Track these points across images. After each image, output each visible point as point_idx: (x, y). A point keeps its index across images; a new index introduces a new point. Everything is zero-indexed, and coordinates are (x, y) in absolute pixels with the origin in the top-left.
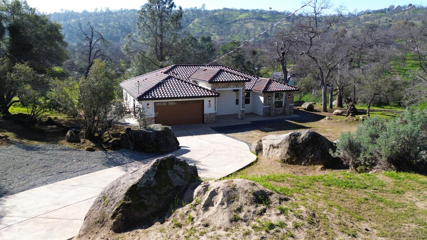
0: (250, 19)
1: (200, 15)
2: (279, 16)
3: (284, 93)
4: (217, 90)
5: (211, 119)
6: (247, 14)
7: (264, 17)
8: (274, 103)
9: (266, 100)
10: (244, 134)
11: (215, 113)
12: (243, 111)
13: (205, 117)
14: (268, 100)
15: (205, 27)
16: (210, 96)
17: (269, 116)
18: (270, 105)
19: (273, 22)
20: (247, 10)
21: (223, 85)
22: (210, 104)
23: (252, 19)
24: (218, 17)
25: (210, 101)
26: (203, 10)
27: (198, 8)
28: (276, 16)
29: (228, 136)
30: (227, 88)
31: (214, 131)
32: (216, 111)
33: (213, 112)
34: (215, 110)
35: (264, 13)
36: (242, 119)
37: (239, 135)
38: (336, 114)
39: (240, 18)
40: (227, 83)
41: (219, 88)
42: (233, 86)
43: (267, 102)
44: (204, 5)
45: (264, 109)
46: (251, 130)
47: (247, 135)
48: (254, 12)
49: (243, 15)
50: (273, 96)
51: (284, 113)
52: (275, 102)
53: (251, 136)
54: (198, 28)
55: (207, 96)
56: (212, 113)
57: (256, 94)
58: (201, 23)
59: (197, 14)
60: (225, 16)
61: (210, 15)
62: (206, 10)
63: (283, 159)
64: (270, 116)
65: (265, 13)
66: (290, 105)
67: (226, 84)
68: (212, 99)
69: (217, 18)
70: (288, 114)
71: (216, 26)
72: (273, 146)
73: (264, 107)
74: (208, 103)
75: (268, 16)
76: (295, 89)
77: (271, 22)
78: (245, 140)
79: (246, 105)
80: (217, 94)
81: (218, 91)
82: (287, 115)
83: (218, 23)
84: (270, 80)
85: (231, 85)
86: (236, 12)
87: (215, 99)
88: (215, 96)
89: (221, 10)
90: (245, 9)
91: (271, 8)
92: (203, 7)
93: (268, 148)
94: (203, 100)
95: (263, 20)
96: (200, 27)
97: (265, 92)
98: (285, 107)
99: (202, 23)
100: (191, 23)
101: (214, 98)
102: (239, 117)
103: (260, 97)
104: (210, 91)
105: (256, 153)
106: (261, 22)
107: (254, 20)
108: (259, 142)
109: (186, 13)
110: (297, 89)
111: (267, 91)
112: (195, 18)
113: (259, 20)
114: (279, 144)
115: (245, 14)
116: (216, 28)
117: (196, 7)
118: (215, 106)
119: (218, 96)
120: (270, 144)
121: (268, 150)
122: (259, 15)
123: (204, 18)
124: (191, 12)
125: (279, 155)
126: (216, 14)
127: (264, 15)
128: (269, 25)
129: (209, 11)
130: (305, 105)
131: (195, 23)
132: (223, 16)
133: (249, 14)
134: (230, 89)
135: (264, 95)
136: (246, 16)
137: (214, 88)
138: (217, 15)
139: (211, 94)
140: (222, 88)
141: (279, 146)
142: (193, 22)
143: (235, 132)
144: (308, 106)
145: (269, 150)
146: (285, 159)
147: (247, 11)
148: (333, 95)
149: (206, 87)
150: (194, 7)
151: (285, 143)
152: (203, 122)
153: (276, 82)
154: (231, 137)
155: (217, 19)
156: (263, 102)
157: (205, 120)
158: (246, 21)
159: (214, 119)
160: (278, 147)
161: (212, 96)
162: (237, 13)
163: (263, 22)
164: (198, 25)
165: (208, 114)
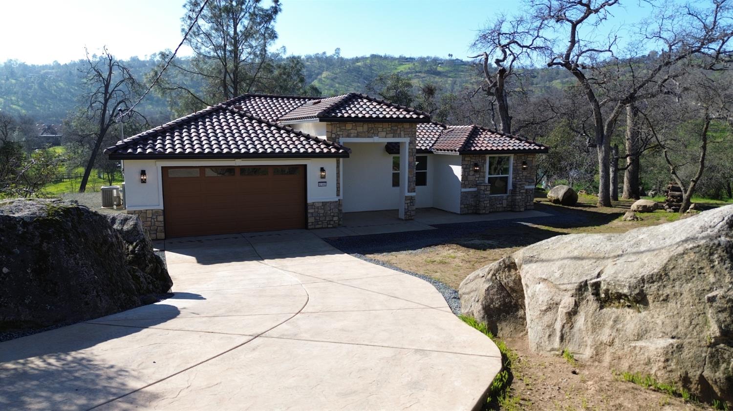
0: (417, 72)
1: (331, 65)
2: (464, 68)
3: (512, 157)
4: (342, 140)
5: (327, 219)
6: (411, 65)
7: (439, 69)
8: (487, 181)
9: (469, 175)
10: (415, 255)
11: (339, 204)
12: (411, 199)
13: (310, 211)
14: (472, 173)
15: (340, 86)
16: (322, 155)
17: (476, 213)
18: (476, 185)
19: (455, 77)
20: (410, 58)
21: (360, 129)
22: (323, 177)
23: (420, 72)
24: (363, 69)
25: (322, 170)
26: (337, 58)
27: (328, 54)
28: (460, 69)
29: (370, 260)
30: (368, 137)
31: (332, 248)
32: (341, 197)
33: (332, 197)
34: (338, 195)
35: (439, 64)
36: (409, 219)
37: (403, 257)
38: (640, 209)
39: (399, 71)
40: (370, 125)
41: (348, 136)
42: (384, 134)
43: (471, 178)
44: (339, 49)
45: (464, 195)
46: (436, 245)
47: (425, 257)
48: (423, 61)
49: (404, 66)
50: (485, 163)
51: (512, 207)
52: (489, 178)
53: (438, 259)
54: (327, 87)
55: (314, 155)
56: (331, 203)
57: (445, 160)
58: (333, 79)
59: (327, 63)
60: (374, 68)
61: (348, 67)
62: (342, 59)
63: (694, 374)
64: (479, 214)
65: (442, 64)
66: (527, 187)
67: (366, 127)
68: (330, 165)
69: (359, 71)
70: (522, 209)
71: (359, 84)
72: (596, 294)
73: (464, 190)
74: (319, 173)
75: (447, 69)
76: (537, 148)
77: (452, 78)
78: (421, 272)
79: (418, 188)
80: (341, 151)
81: (344, 143)
82: (520, 211)
83: (361, 79)
84: (475, 128)
85: (380, 129)
86: (392, 62)
87: (338, 167)
88: (336, 155)
89: (367, 58)
90: (408, 56)
91: (450, 55)
92: (337, 53)
93: (567, 301)
94: (305, 166)
95: (439, 74)
96: (332, 86)
97: (467, 152)
98: (514, 191)
99: (336, 78)
100: (316, 79)
101: (333, 161)
102: (402, 215)
103: (451, 166)
104: (324, 142)
105: (485, 323)
106: (434, 78)
107: (422, 75)
108: (497, 271)
109: (307, 62)
110: (542, 148)
111: (471, 150)
112: (323, 71)
113: (431, 74)
114: (652, 279)
115: (407, 66)
116: (358, 87)
117: (324, 53)
118: (338, 183)
119: (346, 155)
120: (576, 281)
121: (562, 311)
122: (431, 66)
123: (339, 70)
124: (315, 61)
125: (657, 345)
126: (359, 64)
127: (440, 67)
128: (449, 82)
129: (347, 60)
130: (556, 192)
131: (323, 79)
132: (370, 67)
133: (414, 64)
134: (376, 139)
135: (463, 160)
136: (409, 68)
137: (334, 136)
138: (359, 66)
139: (325, 150)
140: (357, 136)
141: (651, 290)
142: (319, 77)
143: (390, 251)
144: (565, 194)
145: (572, 314)
146: (707, 373)
147: (411, 60)
148: (619, 170)
149: (313, 134)
150: (321, 52)
151: (694, 272)
152: (306, 227)
153: (489, 133)
154: (377, 262)
155: (360, 73)
156: (460, 178)
157: (311, 220)
158: (410, 75)
159: (335, 219)
160: (639, 300)
161: (329, 155)
162: (393, 64)
163: (437, 77)
164: (328, 81)
165: (317, 205)
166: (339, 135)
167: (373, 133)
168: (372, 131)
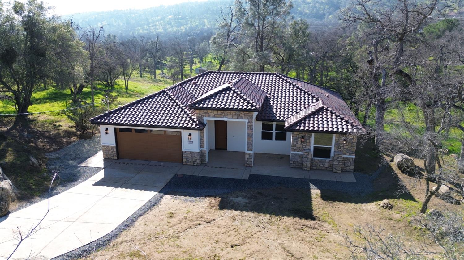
3: (335, 136)
4: (205, 118)
5: (193, 161)
8: (312, 149)
9: (297, 143)
11: (201, 153)
12: (250, 155)
13: (184, 155)
16: (186, 128)
17: (302, 168)
21: (216, 113)
22: (190, 139)
25: (190, 135)
30: (221, 117)
31: (163, 185)
32: (205, 149)
33: (197, 150)
34: (200, 148)
36: (248, 166)
40: (222, 111)
41: (209, 116)
42: (231, 116)
45: (293, 156)
50: (311, 138)
52: (314, 147)
56: (195, 152)
66: (346, 156)
73: (293, 152)
74: (188, 137)
85: (228, 113)
88: (193, 129)
94: (181, 132)
98: (335, 158)
104: (193, 120)
118: (203, 142)
119: (199, 129)
134: (225, 119)
135: (293, 133)
139: (189, 125)
140: (214, 117)
152: (182, 163)
157: (184, 160)
159: (198, 161)
161: (190, 129)
165: (187, 153)
166: (203, 115)
167: (224, 115)
168: (223, 114)
